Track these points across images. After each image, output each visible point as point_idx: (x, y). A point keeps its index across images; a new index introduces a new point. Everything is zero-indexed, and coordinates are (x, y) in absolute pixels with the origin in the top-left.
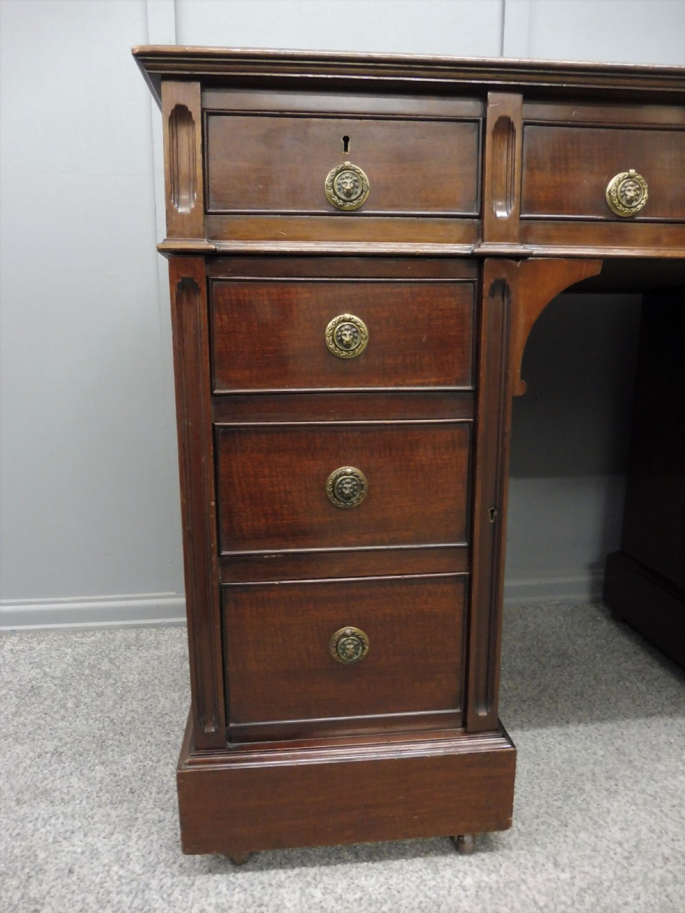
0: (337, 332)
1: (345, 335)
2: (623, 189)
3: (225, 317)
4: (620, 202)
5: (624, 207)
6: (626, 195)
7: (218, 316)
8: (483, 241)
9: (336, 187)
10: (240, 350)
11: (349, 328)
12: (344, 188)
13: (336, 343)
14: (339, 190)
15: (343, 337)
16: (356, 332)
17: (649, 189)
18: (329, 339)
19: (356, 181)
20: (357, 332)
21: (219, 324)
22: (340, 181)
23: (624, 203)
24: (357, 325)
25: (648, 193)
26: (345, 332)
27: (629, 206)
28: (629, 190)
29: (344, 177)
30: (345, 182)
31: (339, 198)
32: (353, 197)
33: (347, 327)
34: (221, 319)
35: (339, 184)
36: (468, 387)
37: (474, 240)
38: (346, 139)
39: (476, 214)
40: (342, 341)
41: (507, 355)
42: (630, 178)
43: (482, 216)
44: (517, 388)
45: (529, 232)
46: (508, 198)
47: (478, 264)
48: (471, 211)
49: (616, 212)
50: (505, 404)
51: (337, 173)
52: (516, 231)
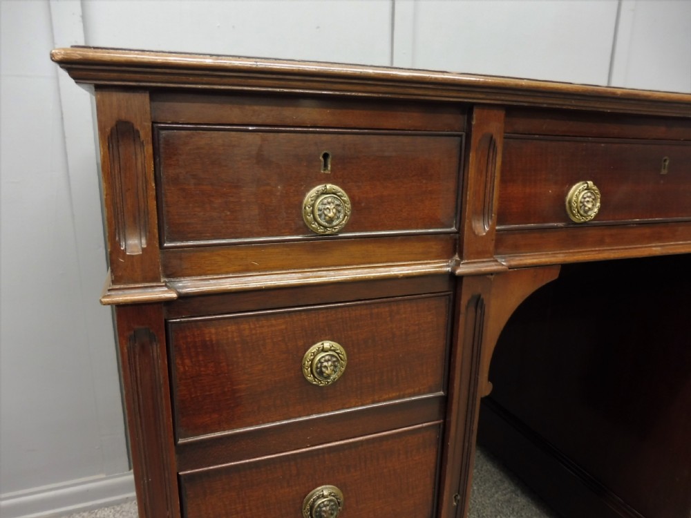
0: (317, 364)
1: (326, 367)
2: (583, 200)
3: (187, 361)
4: (578, 212)
5: (581, 215)
6: (585, 206)
7: (180, 362)
8: (461, 257)
9: (317, 213)
10: (208, 393)
11: (330, 358)
12: (326, 215)
13: (316, 375)
14: (320, 216)
15: (324, 369)
16: (336, 362)
17: (601, 199)
18: (307, 371)
19: (338, 205)
20: (338, 360)
21: (182, 369)
22: (321, 207)
23: (582, 212)
24: (338, 353)
25: (601, 203)
26: (325, 364)
27: (585, 215)
28: (588, 201)
29: (325, 201)
30: (328, 208)
31: (320, 225)
32: (334, 223)
33: (327, 358)
34: (183, 364)
35: (320, 210)
36: (441, 393)
37: (449, 256)
38: (326, 156)
39: (454, 229)
40: (321, 373)
41: (478, 363)
42: (588, 189)
43: (460, 230)
44: (485, 388)
45: (500, 243)
46: (483, 213)
47: (454, 280)
48: (451, 226)
49: (574, 219)
50: (474, 405)
51: (318, 197)
52: (491, 248)
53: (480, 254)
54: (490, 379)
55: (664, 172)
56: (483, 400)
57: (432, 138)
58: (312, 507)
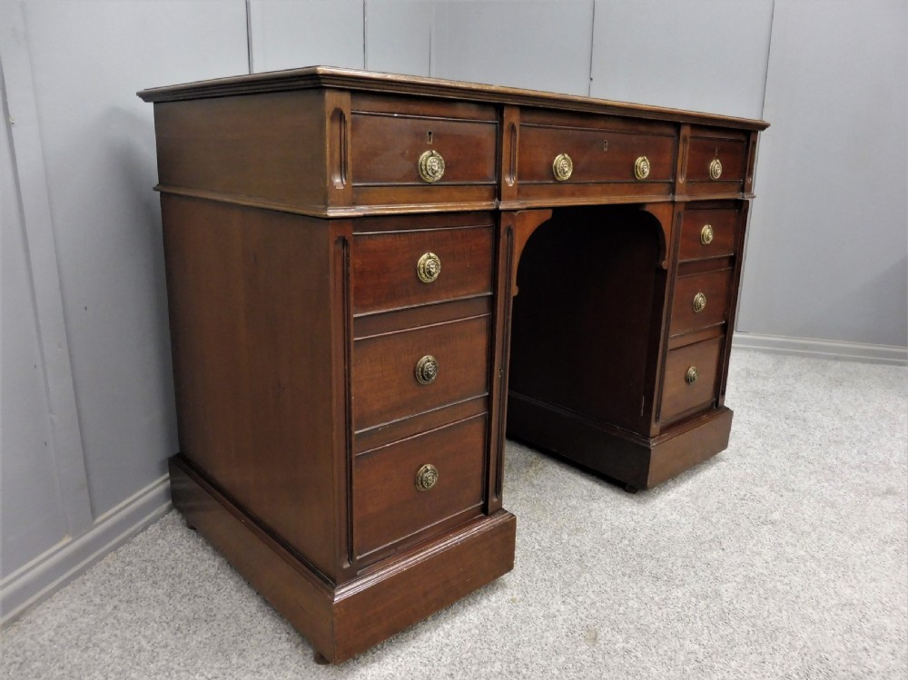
0: (427, 267)
2: (563, 166)
4: (560, 174)
5: (562, 176)
6: (564, 171)
8: (501, 199)
9: (428, 168)
11: (433, 263)
12: (432, 170)
14: (430, 170)
17: (573, 166)
18: (421, 271)
19: (439, 164)
22: (430, 164)
23: (562, 174)
25: (573, 169)
27: (564, 176)
28: (566, 167)
29: (432, 161)
30: (433, 165)
31: (430, 176)
32: (437, 175)
33: (431, 263)
35: (429, 166)
36: (490, 293)
37: (493, 199)
38: (430, 133)
39: (494, 182)
40: (429, 272)
41: (510, 271)
42: (565, 158)
43: (499, 184)
44: (515, 291)
45: (520, 192)
46: (511, 172)
47: (496, 214)
48: (492, 180)
49: (558, 179)
50: (509, 302)
51: (427, 159)
52: (516, 193)
53: (510, 198)
54: (517, 284)
55: (606, 149)
56: (514, 297)
57: (482, 125)
58: (423, 369)
